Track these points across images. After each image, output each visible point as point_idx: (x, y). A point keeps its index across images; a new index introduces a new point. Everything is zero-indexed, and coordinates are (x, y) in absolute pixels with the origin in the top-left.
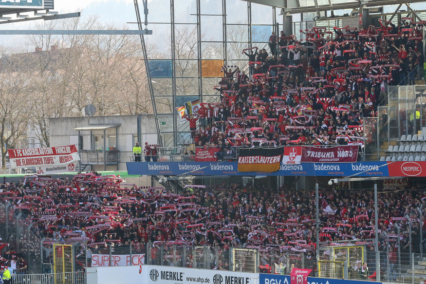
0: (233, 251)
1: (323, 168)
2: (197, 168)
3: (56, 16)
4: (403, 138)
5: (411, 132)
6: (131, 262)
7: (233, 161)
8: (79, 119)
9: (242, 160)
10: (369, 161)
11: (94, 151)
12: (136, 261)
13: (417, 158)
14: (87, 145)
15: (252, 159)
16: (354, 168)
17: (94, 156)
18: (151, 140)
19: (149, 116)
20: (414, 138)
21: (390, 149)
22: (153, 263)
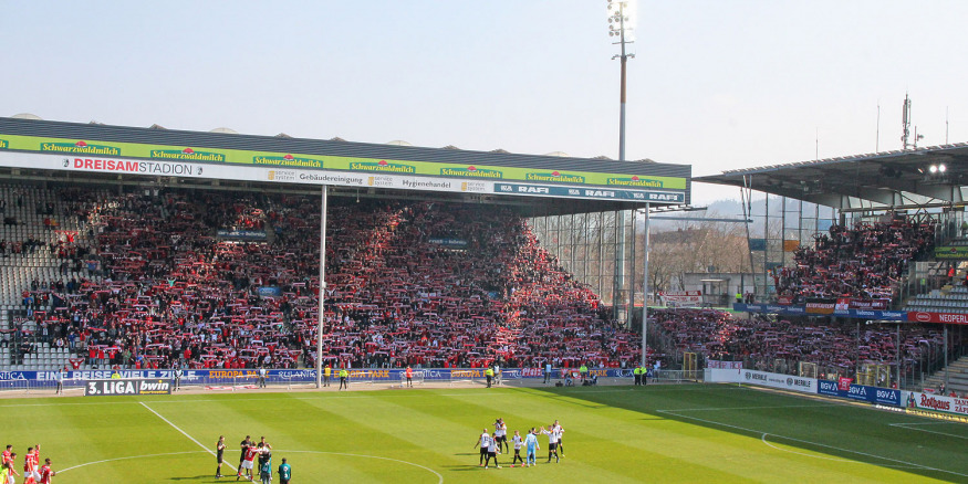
0: (801, 364)
1: (862, 313)
2: (778, 309)
3: (692, 209)
4: (918, 296)
5: (924, 293)
6: (734, 367)
7: (803, 306)
8: (704, 274)
9: (808, 305)
10: (894, 310)
11: (712, 295)
12: (737, 366)
13: (928, 310)
14: (708, 291)
15: (815, 305)
16: (884, 314)
17: (712, 298)
18: (750, 290)
19: (749, 275)
20: (926, 297)
21: (909, 303)
22: (748, 368)
